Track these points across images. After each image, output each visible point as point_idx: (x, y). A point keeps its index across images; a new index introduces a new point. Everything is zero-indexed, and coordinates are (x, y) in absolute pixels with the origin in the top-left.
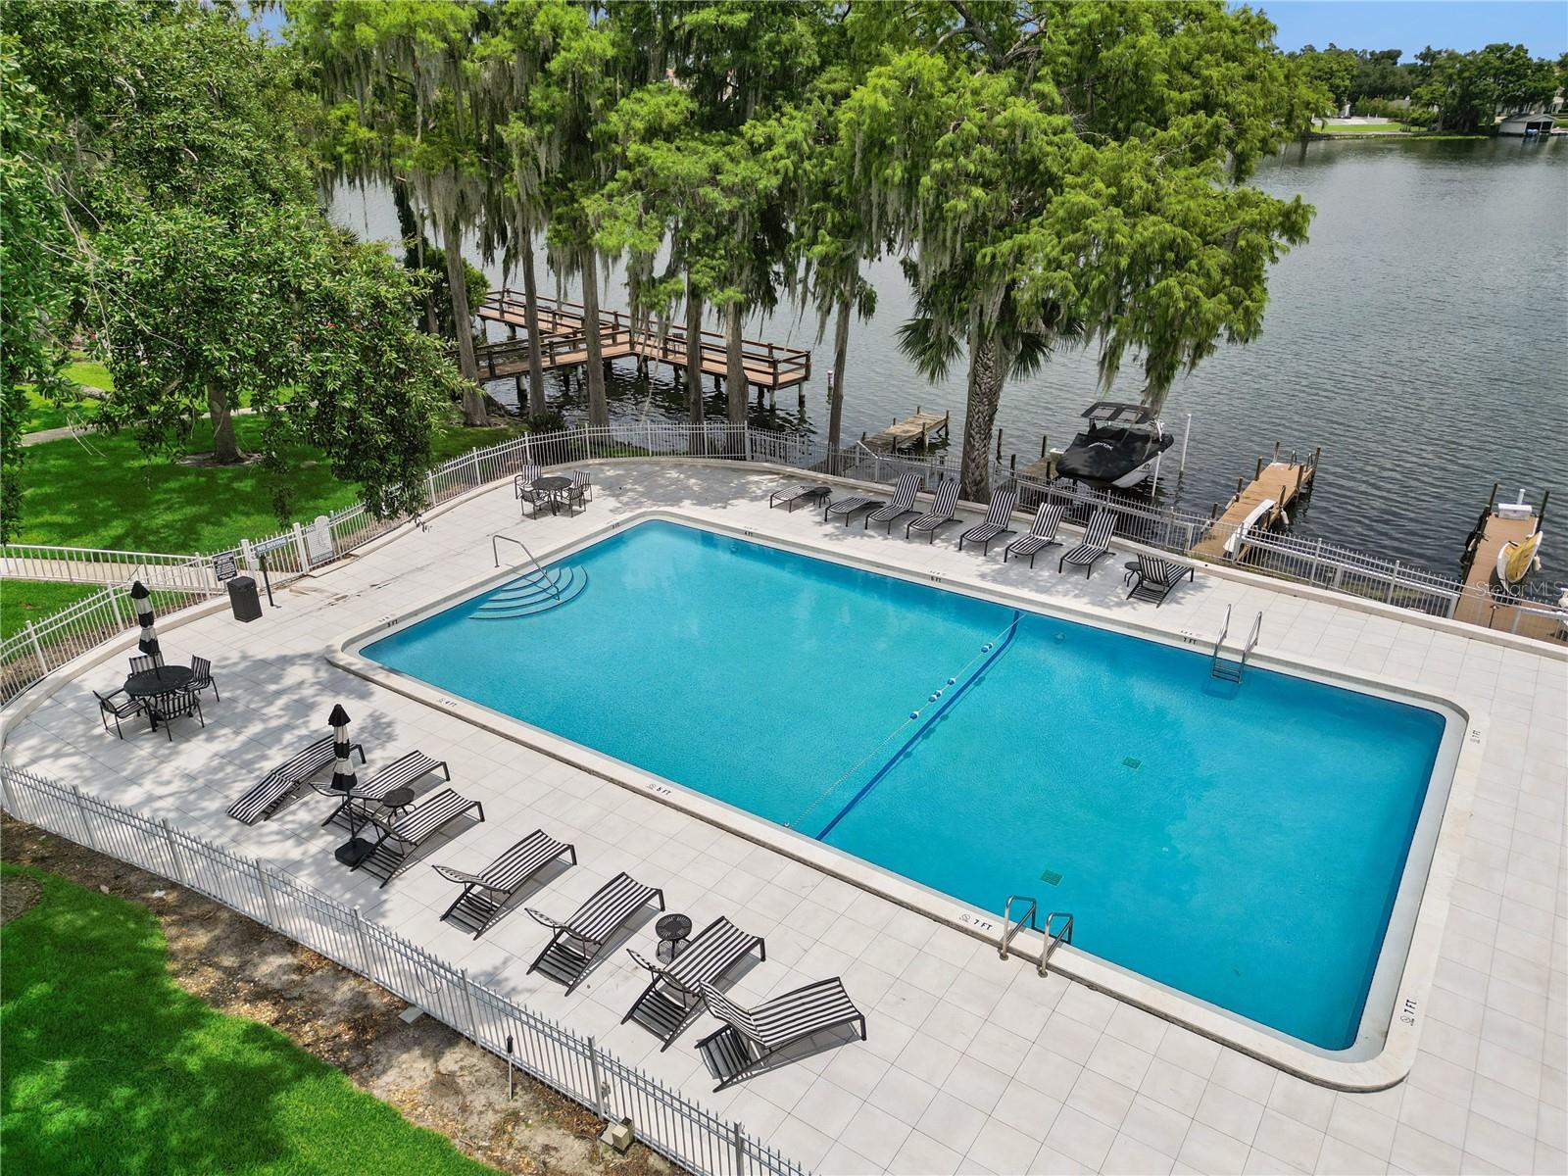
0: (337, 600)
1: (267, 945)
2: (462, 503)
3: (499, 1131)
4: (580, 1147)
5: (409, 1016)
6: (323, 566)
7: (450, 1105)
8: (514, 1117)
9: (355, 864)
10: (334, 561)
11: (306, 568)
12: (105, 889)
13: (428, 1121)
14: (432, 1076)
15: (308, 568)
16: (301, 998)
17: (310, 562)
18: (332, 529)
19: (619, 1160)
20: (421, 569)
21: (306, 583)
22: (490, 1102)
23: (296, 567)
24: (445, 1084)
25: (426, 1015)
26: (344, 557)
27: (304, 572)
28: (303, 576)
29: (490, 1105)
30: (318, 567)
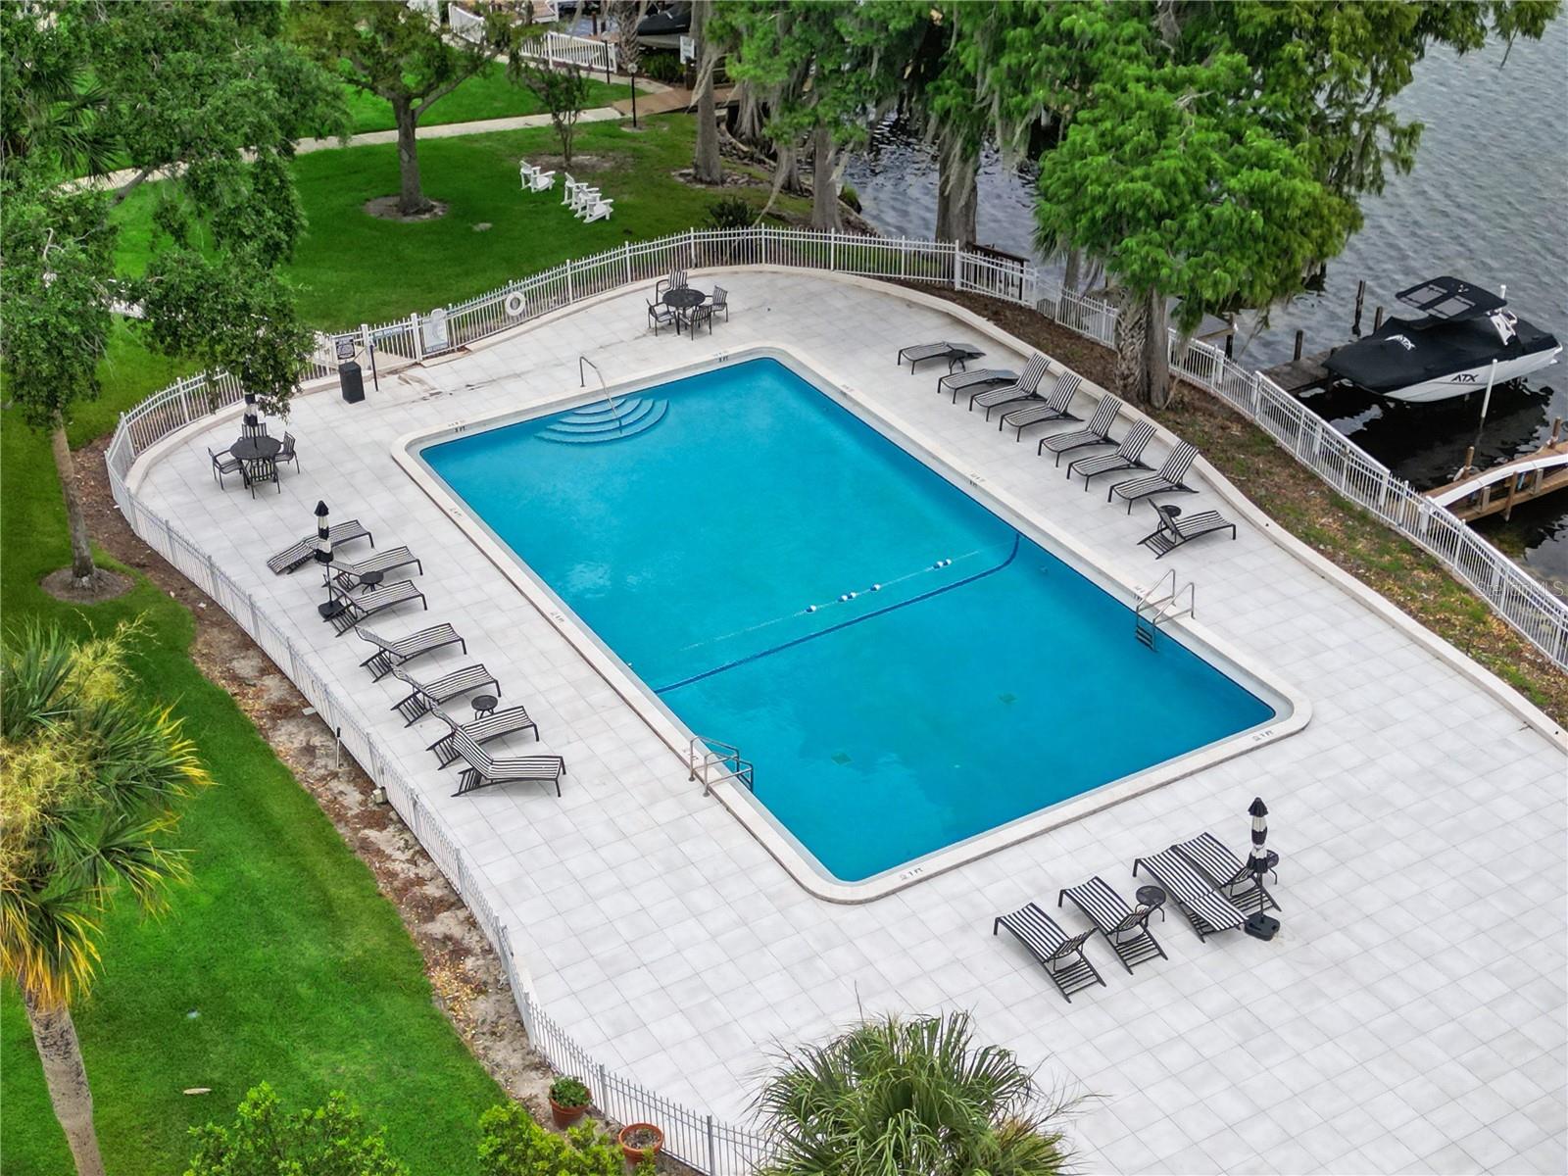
0: (432, 395)
1: (251, 653)
2: (601, 302)
3: (323, 778)
4: (359, 797)
5: (307, 711)
6: (436, 356)
7: (305, 760)
8: (335, 775)
9: (328, 617)
10: (448, 352)
11: (420, 356)
12: (172, 594)
13: (290, 763)
14: (304, 744)
15: (421, 357)
16: (255, 685)
17: (424, 352)
18: (449, 321)
19: (376, 808)
20: (518, 375)
21: (417, 372)
22: (326, 763)
23: (411, 354)
24: (309, 750)
25: (317, 714)
26: (459, 350)
27: (417, 360)
28: (416, 364)
29: (326, 767)
30: (432, 357)
